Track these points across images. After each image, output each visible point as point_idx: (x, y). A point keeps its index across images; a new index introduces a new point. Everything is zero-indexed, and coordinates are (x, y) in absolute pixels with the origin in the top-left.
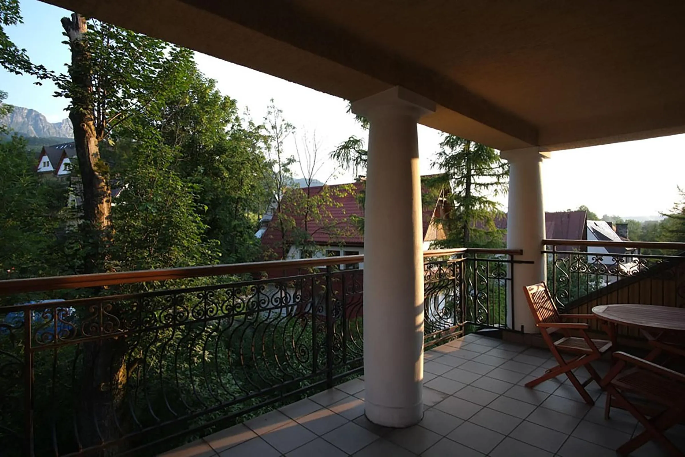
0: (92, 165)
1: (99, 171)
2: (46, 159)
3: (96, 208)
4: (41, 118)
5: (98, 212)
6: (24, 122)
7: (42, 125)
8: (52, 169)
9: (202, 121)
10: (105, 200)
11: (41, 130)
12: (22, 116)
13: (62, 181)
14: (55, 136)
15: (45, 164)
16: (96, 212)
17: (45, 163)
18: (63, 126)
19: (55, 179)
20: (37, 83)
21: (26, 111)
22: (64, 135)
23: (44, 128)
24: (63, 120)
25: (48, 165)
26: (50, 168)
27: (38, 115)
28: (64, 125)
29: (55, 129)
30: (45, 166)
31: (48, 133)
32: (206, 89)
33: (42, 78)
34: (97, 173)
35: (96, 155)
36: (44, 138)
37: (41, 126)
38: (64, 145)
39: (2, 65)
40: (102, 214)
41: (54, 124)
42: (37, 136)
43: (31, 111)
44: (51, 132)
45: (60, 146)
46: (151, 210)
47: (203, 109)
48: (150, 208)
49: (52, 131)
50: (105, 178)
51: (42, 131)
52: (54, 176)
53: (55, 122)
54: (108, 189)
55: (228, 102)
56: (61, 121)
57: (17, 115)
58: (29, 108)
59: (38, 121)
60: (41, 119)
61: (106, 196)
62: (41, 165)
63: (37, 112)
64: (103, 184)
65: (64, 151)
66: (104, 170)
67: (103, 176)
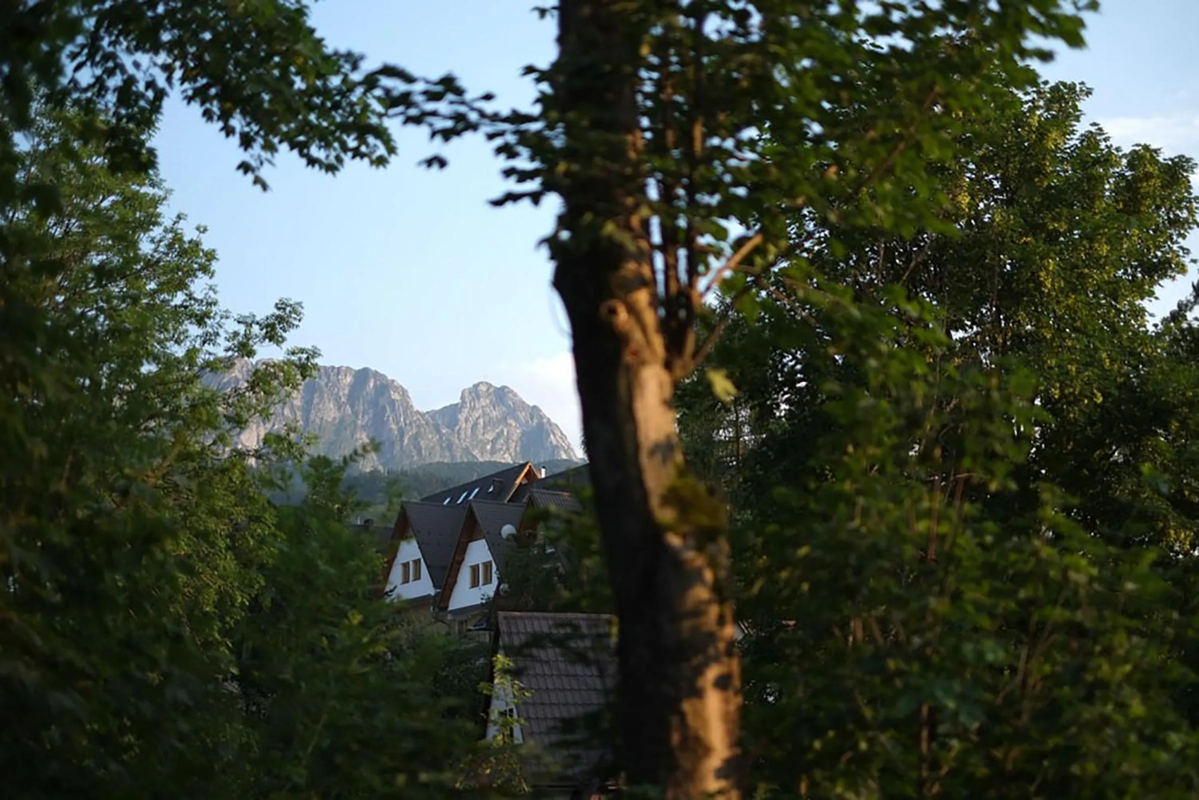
0: (654, 501)
1: (686, 528)
2: (409, 551)
3: (675, 720)
4: (395, 396)
5: (685, 740)
6: (342, 420)
7: (397, 423)
8: (432, 591)
9: (1041, 284)
10: (712, 673)
11: (392, 444)
12: (337, 400)
13: (463, 635)
14: (437, 459)
15: (410, 573)
16: (676, 738)
17: (406, 566)
18: (462, 417)
19: (442, 629)
20: (430, 162)
21: (349, 379)
22: (467, 451)
23: (401, 432)
24: (462, 398)
25: (418, 577)
26: (424, 587)
27: (385, 386)
28: (466, 411)
29: (438, 431)
30: (406, 580)
31: (414, 453)
32: (1042, 132)
33: (447, 135)
34: (674, 540)
35: (665, 449)
36: (404, 473)
37: (393, 426)
38: (469, 487)
39: (302, 154)
40: (702, 749)
41: (433, 414)
42: (381, 468)
43: (363, 375)
44: (422, 443)
45: (455, 493)
46: (955, 714)
47: (1034, 228)
48: (951, 704)
49: (430, 439)
50: (713, 564)
51: (398, 448)
52: (437, 620)
53: (438, 407)
54: (721, 621)
55: (1148, 176)
56: (457, 400)
57: (321, 398)
58: (357, 367)
59: (384, 408)
60: (392, 403)
61: (716, 659)
62: (396, 574)
63: (383, 377)
64: (701, 593)
65: (471, 515)
66: (704, 520)
67: (700, 548)
